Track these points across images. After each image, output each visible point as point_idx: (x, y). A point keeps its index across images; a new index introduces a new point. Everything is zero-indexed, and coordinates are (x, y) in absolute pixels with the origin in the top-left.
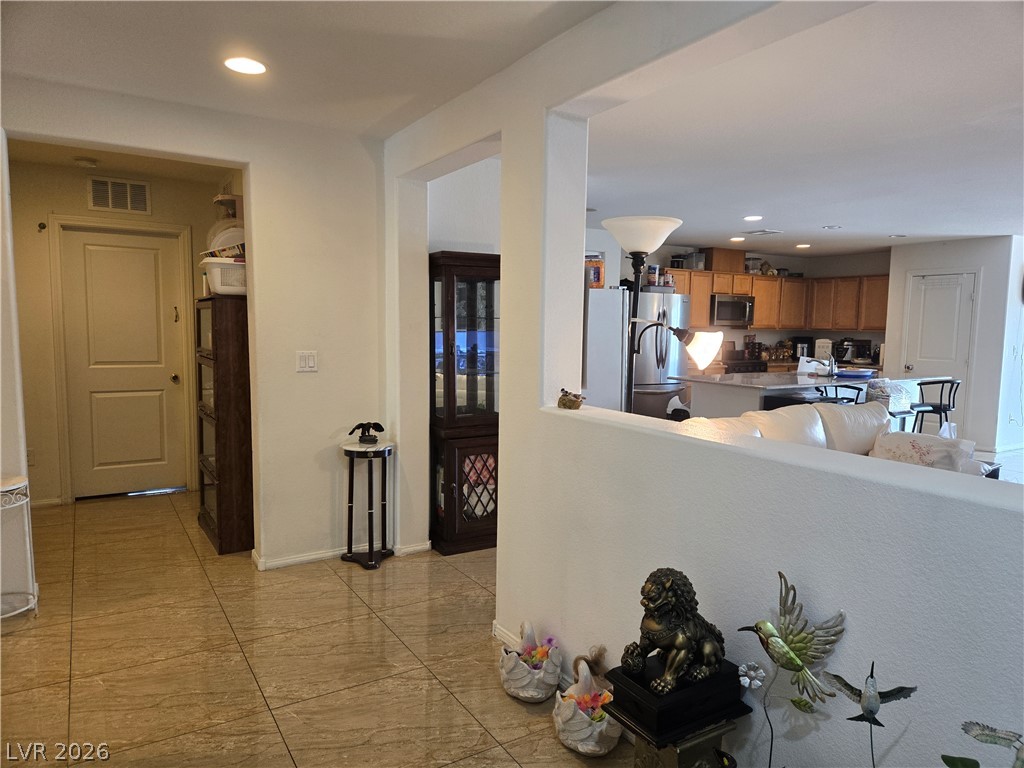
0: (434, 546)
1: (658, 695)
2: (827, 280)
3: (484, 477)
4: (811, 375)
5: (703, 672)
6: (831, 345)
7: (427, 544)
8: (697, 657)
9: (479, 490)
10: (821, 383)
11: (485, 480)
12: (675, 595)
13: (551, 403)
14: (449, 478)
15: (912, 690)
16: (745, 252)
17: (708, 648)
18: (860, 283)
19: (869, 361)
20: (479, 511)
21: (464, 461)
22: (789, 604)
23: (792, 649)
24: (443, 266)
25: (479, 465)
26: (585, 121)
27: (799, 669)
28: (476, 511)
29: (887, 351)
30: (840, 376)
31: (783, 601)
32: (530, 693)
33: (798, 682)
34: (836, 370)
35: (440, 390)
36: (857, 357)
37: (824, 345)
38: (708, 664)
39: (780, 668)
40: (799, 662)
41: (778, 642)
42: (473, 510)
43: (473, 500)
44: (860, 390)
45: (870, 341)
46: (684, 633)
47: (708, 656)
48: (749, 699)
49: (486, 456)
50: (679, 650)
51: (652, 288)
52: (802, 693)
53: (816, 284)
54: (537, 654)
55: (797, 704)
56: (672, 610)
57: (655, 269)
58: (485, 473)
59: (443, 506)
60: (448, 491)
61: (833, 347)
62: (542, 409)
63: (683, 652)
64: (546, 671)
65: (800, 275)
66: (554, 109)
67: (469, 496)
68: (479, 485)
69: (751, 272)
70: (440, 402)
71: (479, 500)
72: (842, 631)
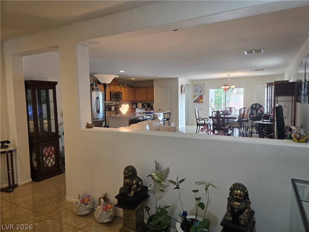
0: (33, 180)
1: (130, 197)
2: (139, 87)
3: (51, 154)
4: (140, 113)
5: (139, 189)
6: (141, 105)
7: (31, 180)
8: (138, 186)
9: (49, 158)
10: (143, 115)
11: (51, 155)
12: (132, 172)
13: (83, 127)
14: (38, 156)
15: (184, 179)
16: (118, 80)
17: (140, 183)
18: (147, 88)
19: (151, 108)
20: (50, 165)
21: (43, 150)
22: (158, 167)
23: (159, 178)
24: (31, 85)
25: (49, 150)
26: (87, 46)
27: (161, 182)
28: (49, 165)
29: (155, 106)
30: (146, 113)
31: (156, 167)
32: (85, 212)
33: (161, 185)
34: (145, 112)
35: (32, 126)
36: (148, 108)
37: (140, 105)
38: (140, 187)
39: (157, 183)
40: (161, 180)
41: (156, 177)
42: (48, 165)
43: (47, 162)
44: (151, 116)
45: (150, 103)
46: (135, 180)
47: (140, 185)
48: (149, 193)
49: (51, 147)
50: (134, 185)
51: (93, 90)
52: (162, 188)
53: (136, 89)
54: (86, 201)
55: (161, 190)
56: (132, 176)
57: (94, 84)
58: (51, 152)
59: (36, 166)
60: (37, 160)
61: (142, 105)
62: (81, 129)
63: (135, 185)
64: (90, 205)
65: (132, 86)
66: (78, 42)
67: (46, 161)
68: (49, 156)
69: (120, 85)
70: (32, 130)
71: (50, 161)
72: (169, 171)
